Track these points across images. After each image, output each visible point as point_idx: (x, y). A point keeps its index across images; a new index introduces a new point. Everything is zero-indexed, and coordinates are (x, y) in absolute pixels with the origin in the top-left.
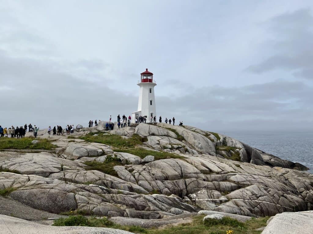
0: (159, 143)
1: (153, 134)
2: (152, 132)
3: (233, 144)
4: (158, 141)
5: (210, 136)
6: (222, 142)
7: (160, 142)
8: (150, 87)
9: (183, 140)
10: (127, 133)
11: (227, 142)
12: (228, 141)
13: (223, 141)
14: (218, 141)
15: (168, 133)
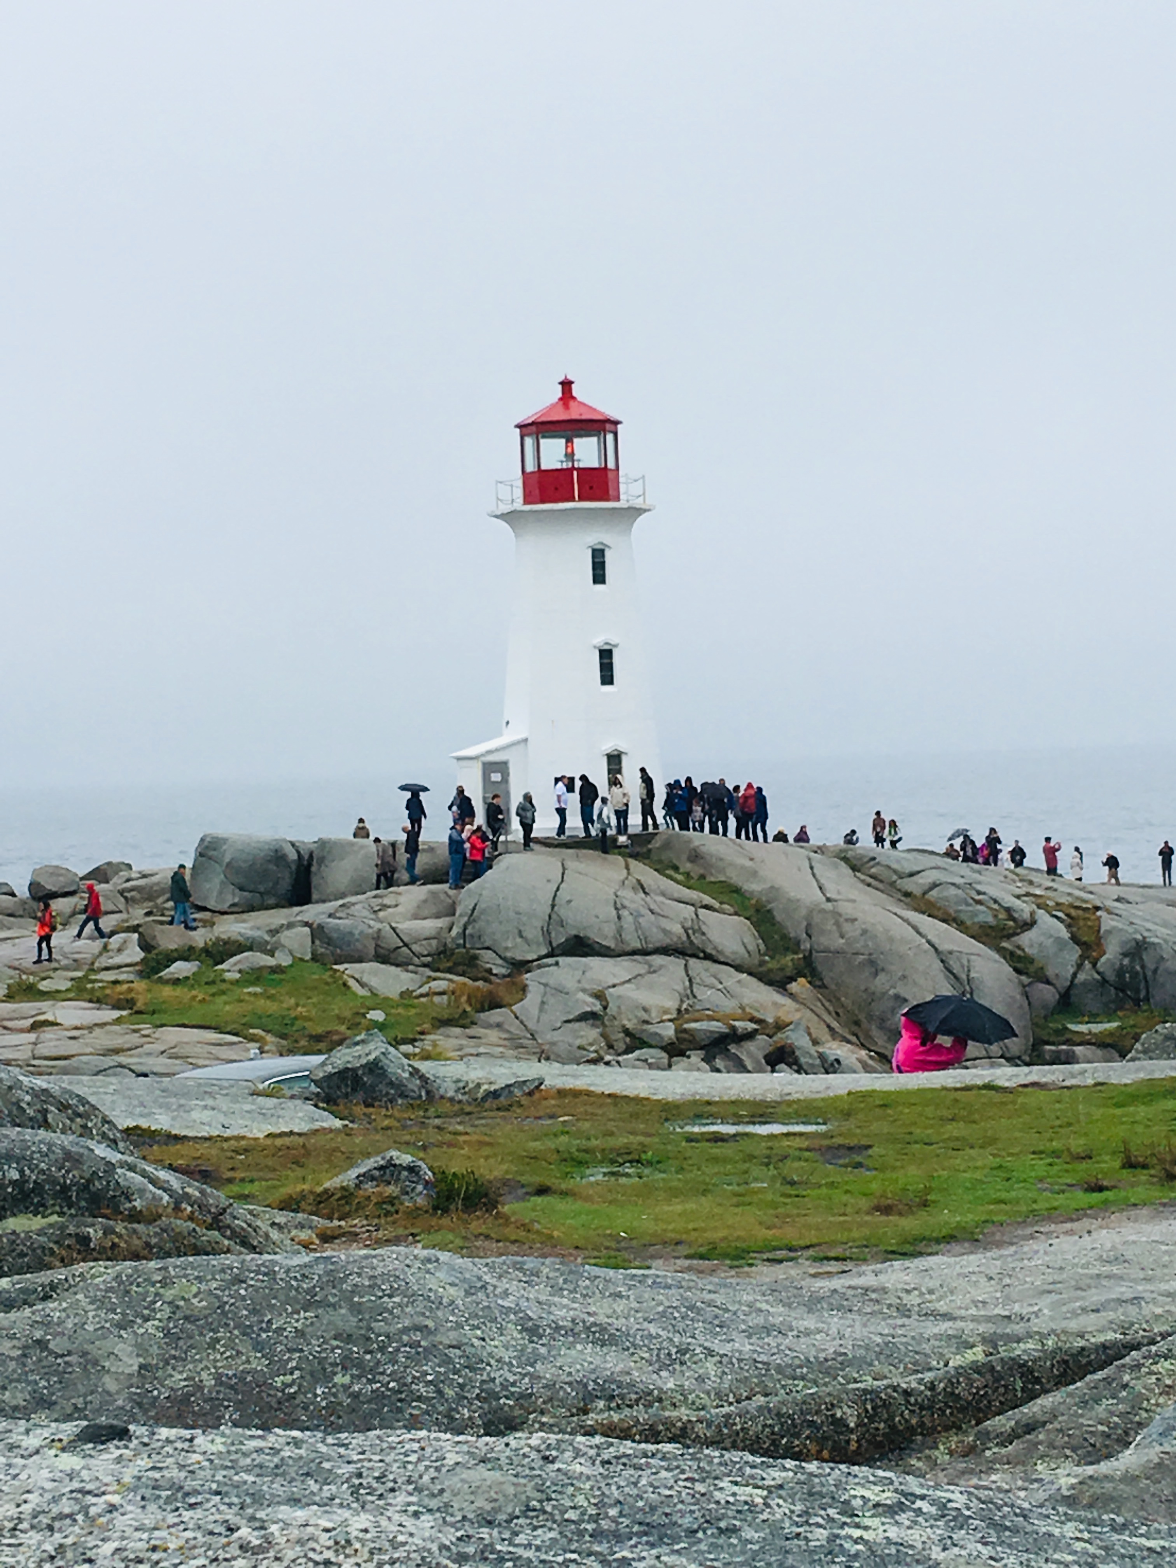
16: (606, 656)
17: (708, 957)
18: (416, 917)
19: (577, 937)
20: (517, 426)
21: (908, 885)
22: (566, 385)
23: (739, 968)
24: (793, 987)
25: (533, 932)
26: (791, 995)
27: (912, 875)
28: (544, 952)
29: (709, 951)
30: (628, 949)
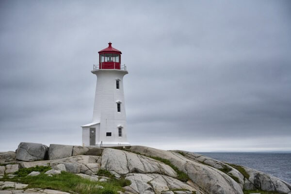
0: (150, 187)
1: (136, 171)
2: (134, 167)
3: (271, 187)
4: (149, 183)
5: (231, 172)
6: (253, 182)
7: (152, 186)
8: (117, 78)
9: (187, 180)
10: (86, 168)
11: (261, 182)
12: (263, 181)
13: (255, 181)
14: (246, 181)
15: (160, 167)
16: (119, 105)
17: (165, 175)
18: (89, 163)
19: (135, 168)
20: (99, 52)
21: (198, 159)
22: (110, 44)
23: (174, 178)
24: (188, 182)
25: (125, 167)
26: (188, 184)
27: (198, 157)
28: (128, 172)
29: (166, 173)
30: (147, 172)
